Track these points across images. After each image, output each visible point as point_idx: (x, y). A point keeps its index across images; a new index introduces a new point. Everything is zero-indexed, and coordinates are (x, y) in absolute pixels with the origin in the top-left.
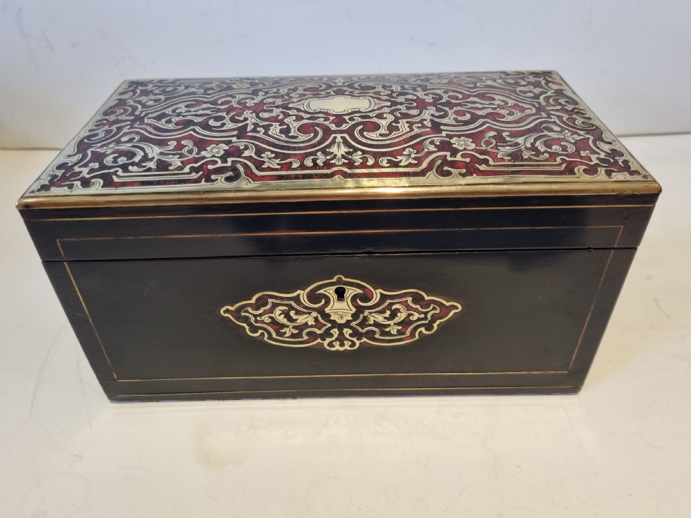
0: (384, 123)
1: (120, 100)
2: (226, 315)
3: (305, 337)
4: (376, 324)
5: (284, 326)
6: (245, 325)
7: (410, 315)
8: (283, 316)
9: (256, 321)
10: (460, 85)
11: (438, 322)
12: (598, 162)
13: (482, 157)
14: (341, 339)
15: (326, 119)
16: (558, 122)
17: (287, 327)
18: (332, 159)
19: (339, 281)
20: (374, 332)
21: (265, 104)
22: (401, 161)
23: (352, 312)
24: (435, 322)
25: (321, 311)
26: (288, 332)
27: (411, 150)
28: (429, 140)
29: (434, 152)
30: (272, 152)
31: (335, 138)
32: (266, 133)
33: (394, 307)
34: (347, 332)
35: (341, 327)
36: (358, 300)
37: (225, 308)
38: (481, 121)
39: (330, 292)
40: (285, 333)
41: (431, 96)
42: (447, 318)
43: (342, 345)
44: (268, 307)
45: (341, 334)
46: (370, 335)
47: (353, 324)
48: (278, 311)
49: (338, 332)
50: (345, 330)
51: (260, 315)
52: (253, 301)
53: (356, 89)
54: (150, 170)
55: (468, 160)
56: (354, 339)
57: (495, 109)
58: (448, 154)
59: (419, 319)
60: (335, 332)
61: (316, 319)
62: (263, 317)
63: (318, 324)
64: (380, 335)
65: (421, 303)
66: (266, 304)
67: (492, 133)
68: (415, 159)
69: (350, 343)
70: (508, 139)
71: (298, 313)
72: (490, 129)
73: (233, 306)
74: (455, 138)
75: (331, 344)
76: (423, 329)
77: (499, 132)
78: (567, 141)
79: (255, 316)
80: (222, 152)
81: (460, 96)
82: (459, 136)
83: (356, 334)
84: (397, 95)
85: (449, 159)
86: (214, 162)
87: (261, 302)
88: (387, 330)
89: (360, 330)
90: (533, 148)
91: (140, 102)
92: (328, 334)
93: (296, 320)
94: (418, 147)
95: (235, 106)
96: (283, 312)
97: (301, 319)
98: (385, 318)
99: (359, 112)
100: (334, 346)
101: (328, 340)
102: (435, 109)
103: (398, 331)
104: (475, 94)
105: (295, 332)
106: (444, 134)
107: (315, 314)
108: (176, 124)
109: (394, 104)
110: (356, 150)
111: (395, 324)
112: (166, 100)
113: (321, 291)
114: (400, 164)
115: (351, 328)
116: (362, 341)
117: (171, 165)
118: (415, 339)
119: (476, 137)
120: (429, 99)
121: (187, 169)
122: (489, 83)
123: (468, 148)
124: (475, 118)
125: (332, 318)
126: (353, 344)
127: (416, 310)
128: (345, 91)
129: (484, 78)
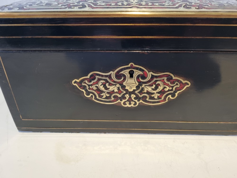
2: (75, 84)
3: (113, 99)
4: (148, 93)
5: (102, 92)
6: (83, 90)
7: (165, 88)
8: (102, 86)
9: (89, 89)
11: (178, 92)
13: (205, 4)
14: (130, 100)
17: (104, 92)
18: (131, 3)
19: (132, 67)
20: (146, 97)
23: (136, 85)
24: (176, 92)
25: (121, 84)
26: (104, 95)
33: (157, 83)
34: (133, 96)
35: (130, 93)
36: (140, 78)
37: (74, 81)
39: (126, 73)
40: (103, 96)
42: (183, 90)
43: (130, 104)
44: (95, 81)
45: (130, 98)
47: (136, 92)
48: (100, 83)
49: (128, 97)
50: (132, 95)
51: (91, 85)
52: (88, 77)
54: (42, 5)
55: (198, 5)
56: (136, 101)
59: (169, 90)
60: (127, 96)
61: (118, 88)
62: (93, 86)
63: (119, 92)
64: (149, 99)
65: (171, 81)
66: (95, 79)
68: (172, 4)
69: (134, 103)
71: (110, 84)
73: (78, 79)
75: (124, 103)
76: (170, 96)
79: (89, 86)
80: (78, 1)
83: (137, 98)
85: (189, 4)
86: (73, 3)
87: (92, 78)
88: (153, 96)
89: (140, 96)
90: (228, 4)
92: (123, 97)
93: (109, 88)
96: (103, 84)
97: (111, 88)
98: (152, 89)
100: (126, 104)
101: (124, 101)
103: (158, 97)
105: (108, 95)
107: (118, 85)
110: (142, 1)
111: (157, 93)
113: (122, 72)
114: (165, 5)
115: (135, 94)
116: (140, 102)
117: (53, 4)
118: (166, 101)
121: (60, 5)
123: (196, 2)
125: (126, 88)
126: (135, 103)
127: (168, 85)
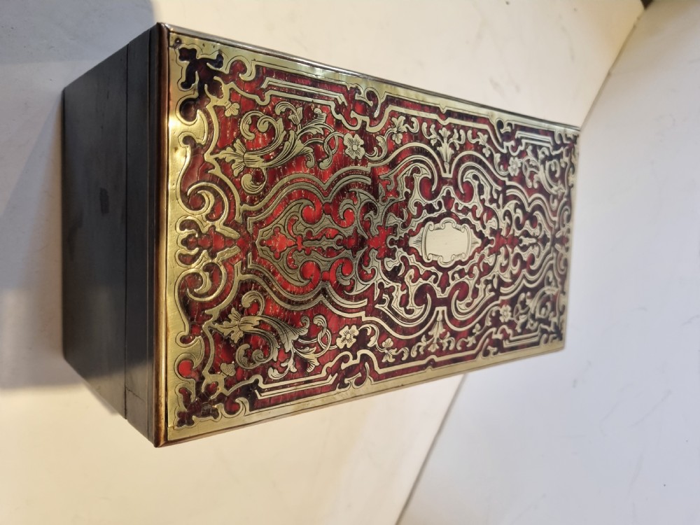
0: (417, 196)
12: (223, 87)
13: (340, 117)
22: (403, 124)
27: (396, 141)
29: (378, 133)
54: (540, 148)
55: (353, 115)
58: (368, 128)
67: (324, 165)
68: (393, 125)
70: (311, 150)
72: (325, 177)
74: (360, 157)
77: (316, 169)
80: (511, 162)
85: (367, 119)
90: (288, 126)
94: (391, 144)
106: (369, 168)
114: (404, 118)
119: (341, 158)
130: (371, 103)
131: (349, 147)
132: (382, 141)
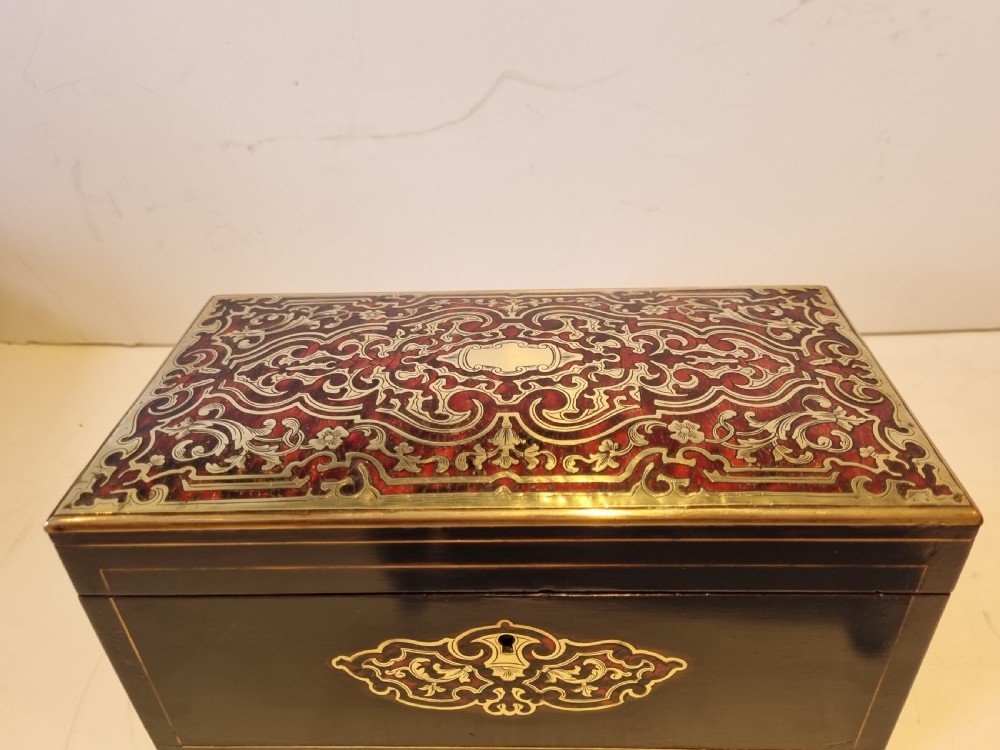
0: (572, 393)
1: (203, 335)
2: (341, 667)
3: (456, 698)
4: (560, 683)
5: (423, 682)
6: (367, 680)
7: (610, 672)
8: (423, 669)
9: (384, 676)
10: (685, 319)
11: (653, 682)
12: (886, 469)
13: (714, 457)
14: (509, 701)
15: (490, 385)
16: (828, 390)
17: (430, 684)
18: (494, 458)
19: (505, 628)
20: (559, 694)
21: (404, 355)
22: (595, 462)
23: (525, 668)
24: (648, 682)
25: (475, 664)
26: (430, 690)
27: (610, 443)
28: (637, 426)
29: (644, 447)
30: (411, 443)
31: (501, 419)
32: (402, 409)
33: (586, 662)
34: (517, 692)
35: (508, 686)
36: (533, 652)
37: (338, 659)
38: (714, 389)
39: (492, 641)
40: (426, 692)
41: (642, 342)
42: (667, 677)
43: (510, 708)
44: (401, 658)
46: (552, 697)
47: (527, 682)
48: (415, 663)
49: (504, 693)
50: (514, 690)
51: (390, 668)
52: (379, 650)
53: (535, 327)
54: (234, 471)
55: (692, 463)
56: (528, 702)
57: (733, 366)
58: (664, 451)
59: (624, 679)
60: (500, 692)
61: (471, 675)
62: (394, 671)
63: (474, 682)
64: (567, 698)
65: (627, 657)
66: (399, 654)
67: (729, 414)
68: (616, 459)
69: (521, 707)
70: (752, 424)
71: (444, 666)
72: (726, 405)
73: (349, 656)
74: (675, 422)
75: (493, 707)
76: (630, 691)
77: (740, 410)
78: (841, 429)
79: (382, 669)
80: (339, 442)
81: (685, 342)
82: (681, 418)
83: (530, 695)
84: (594, 341)
85: (666, 460)
86: (327, 459)
87: (391, 652)
88: (577, 691)
89: (537, 690)
90: (791, 443)
91: (228, 341)
92: (488, 694)
93: (443, 675)
94: (620, 437)
95: (361, 356)
96: (423, 665)
97: (450, 675)
98: (574, 676)
99: (537, 372)
100: (498, 710)
101: (489, 702)
102: (647, 367)
103: (593, 692)
104: (706, 337)
105: (441, 690)
106: (659, 414)
107: (469, 668)
108: (277, 387)
109: (589, 357)
110: (531, 441)
111: (588, 684)
112: (268, 338)
113: (479, 640)
114: (594, 469)
115: (523, 687)
116: (540, 704)
117: (265, 462)
118: (619, 703)
119: (705, 420)
120: (638, 348)
121: (287, 472)
122: (728, 313)
123: (693, 440)
124: (705, 384)
125: (495, 674)
126: (526, 708)
127: (620, 667)
128: (520, 331)
129: (720, 303)
130: (661, 477)
131: (695, 431)
132: (637, 439)
